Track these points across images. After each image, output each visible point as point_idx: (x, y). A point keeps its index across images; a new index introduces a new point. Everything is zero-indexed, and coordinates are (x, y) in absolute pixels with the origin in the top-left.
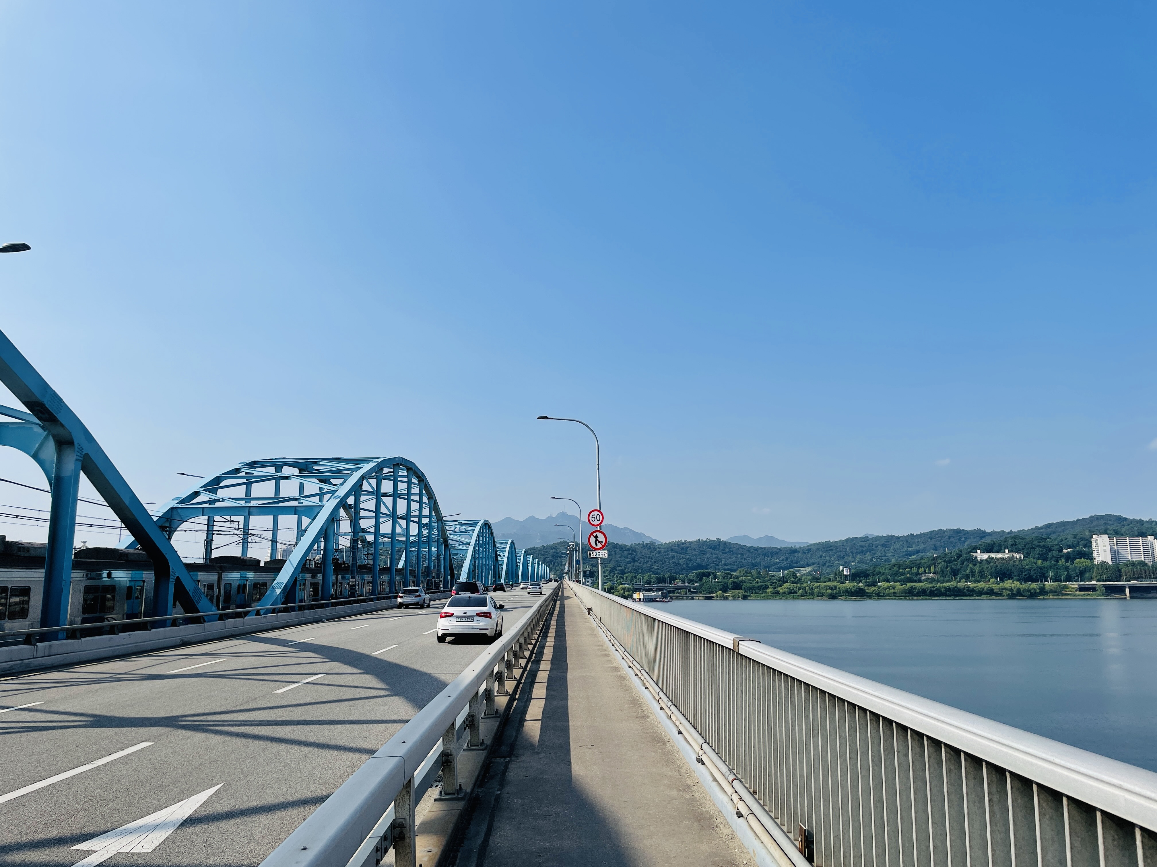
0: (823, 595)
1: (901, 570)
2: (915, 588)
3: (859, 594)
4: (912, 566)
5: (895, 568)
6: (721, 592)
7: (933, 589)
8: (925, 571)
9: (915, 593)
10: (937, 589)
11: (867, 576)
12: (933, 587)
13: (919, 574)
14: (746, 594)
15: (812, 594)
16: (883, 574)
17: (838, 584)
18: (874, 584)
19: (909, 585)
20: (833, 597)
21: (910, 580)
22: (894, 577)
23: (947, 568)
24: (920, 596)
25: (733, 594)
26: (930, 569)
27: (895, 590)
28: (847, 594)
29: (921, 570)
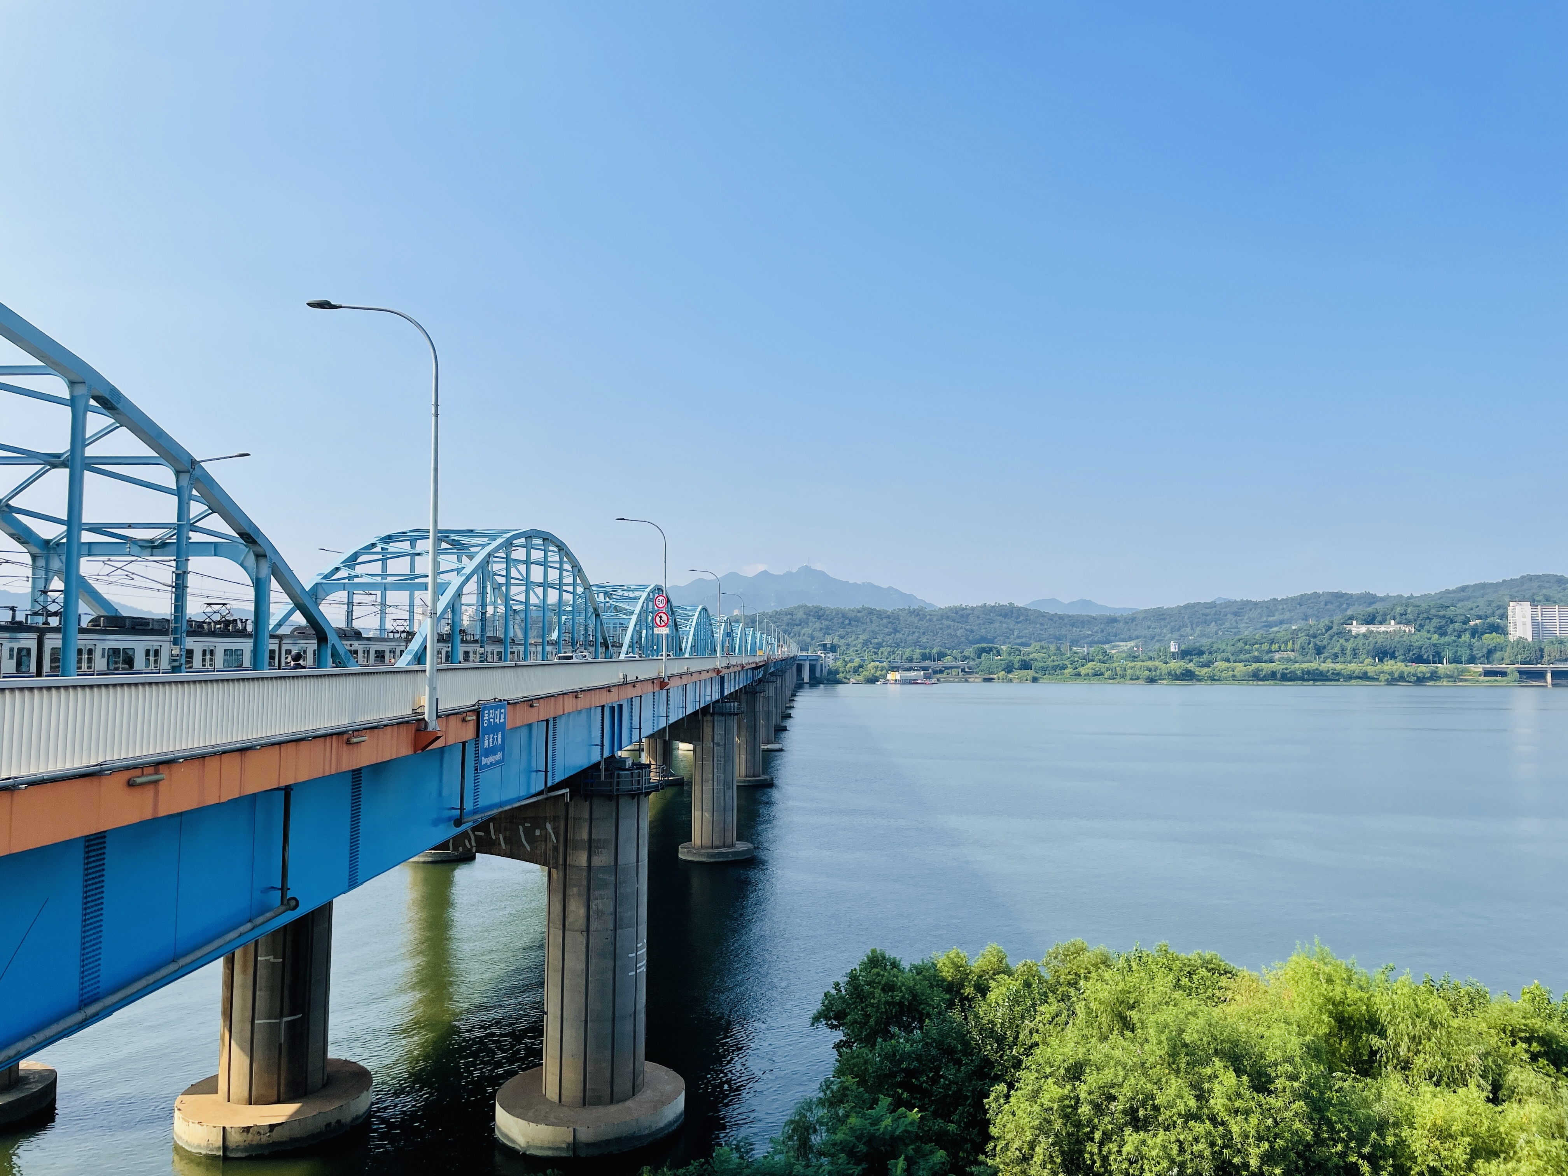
0: (1138, 678)
1: (1247, 647)
2: (1262, 670)
3: (1188, 676)
4: (1264, 640)
5: (1241, 644)
6: (1003, 672)
7: (1285, 671)
8: (1280, 647)
9: (1262, 676)
10: (1291, 672)
11: (1201, 653)
12: (1287, 669)
13: (1271, 651)
14: (1037, 675)
15: (1123, 677)
16: (1223, 651)
17: (1161, 663)
18: (1207, 665)
19: (1255, 666)
20: (1151, 681)
21: (1258, 660)
22: (1237, 656)
23: (1309, 644)
24: (1268, 680)
25: (1020, 676)
26: (1286, 645)
27: (1236, 673)
28: (1170, 677)
29: (1275, 647)
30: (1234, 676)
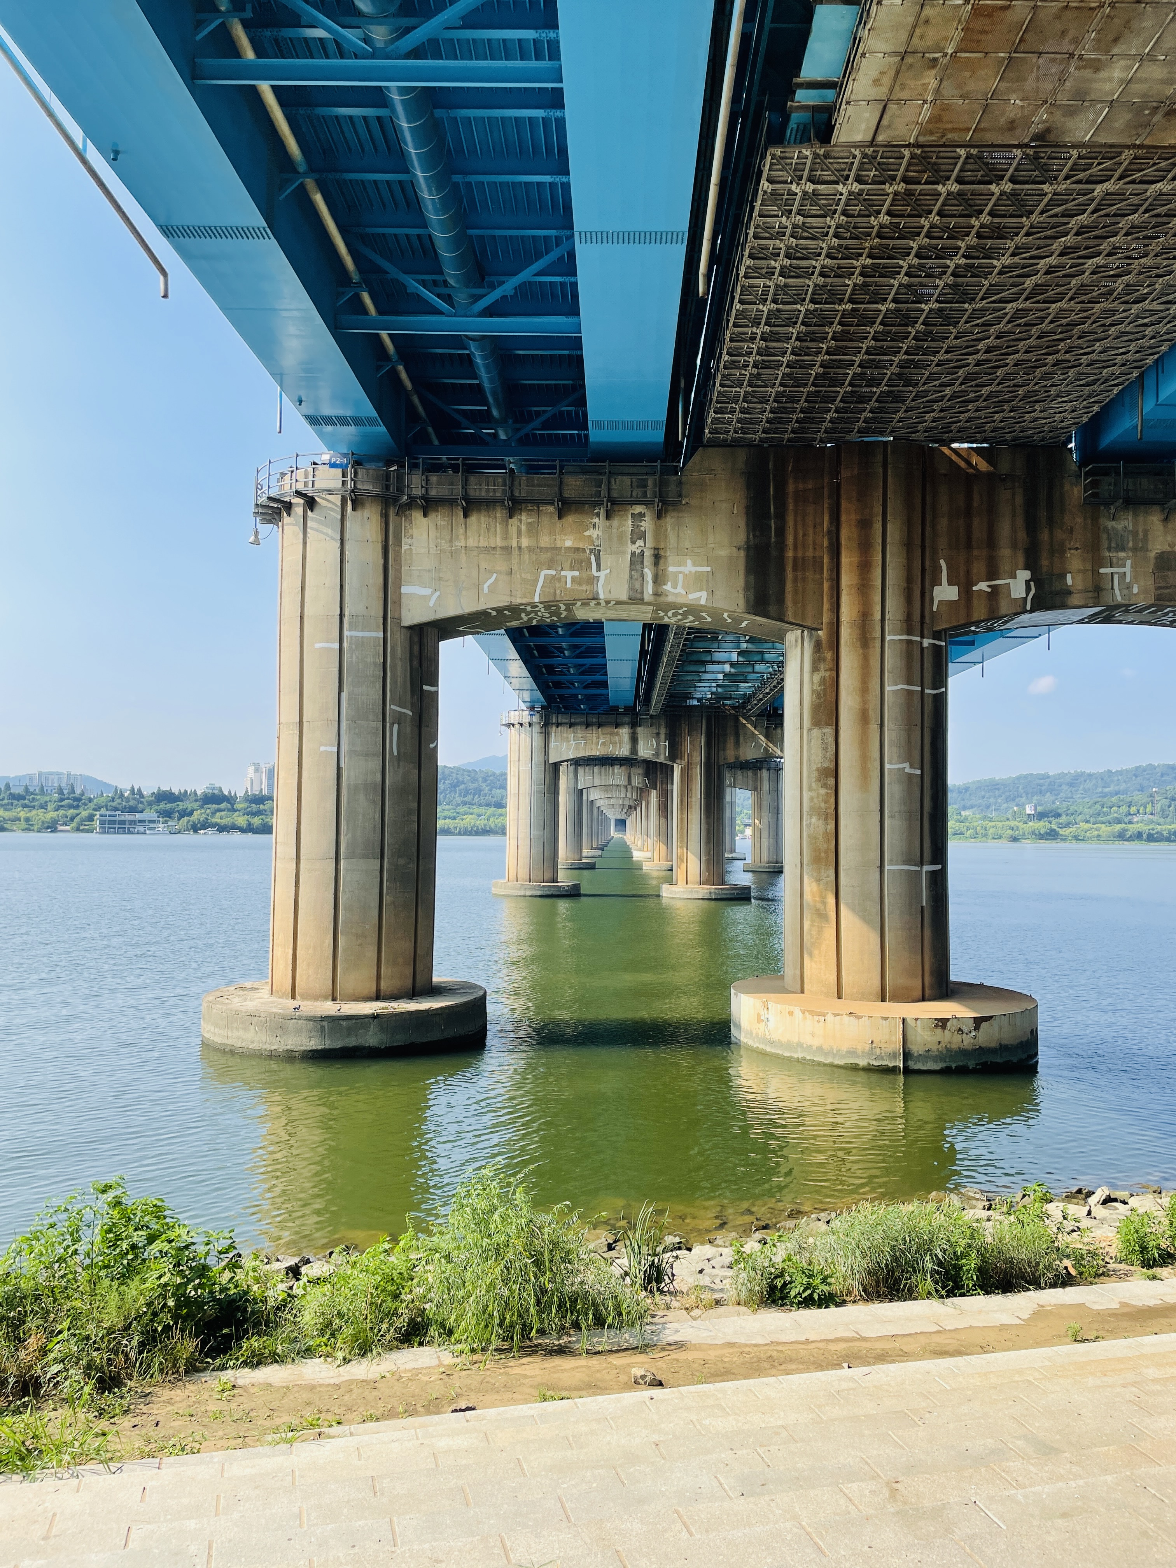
0: (1000, 837)
2: (1126, 830)
4: (1121, 803)
5: (1098, 807)
7: (1152, 832)
8: (1138, 811)
9: (1127, 836)
10: (1157, 833)
11: (1058, 815)
12: (1153, 829)
13: (1130, 814)
15: (985, 836)
16: (1081, 813)
17: (1020, 824)
18: (1068, 825)
19: (1118, 827)
20: (1015, 839)
21: (1119, 821)
22: (1096, 817)
23: (1169, 806)
24: (1134, 840)
26: (1145, 808)
27: (1100, 833)
28: (1034, 836)
29: (1133, 810)
30: (1099, 836)
